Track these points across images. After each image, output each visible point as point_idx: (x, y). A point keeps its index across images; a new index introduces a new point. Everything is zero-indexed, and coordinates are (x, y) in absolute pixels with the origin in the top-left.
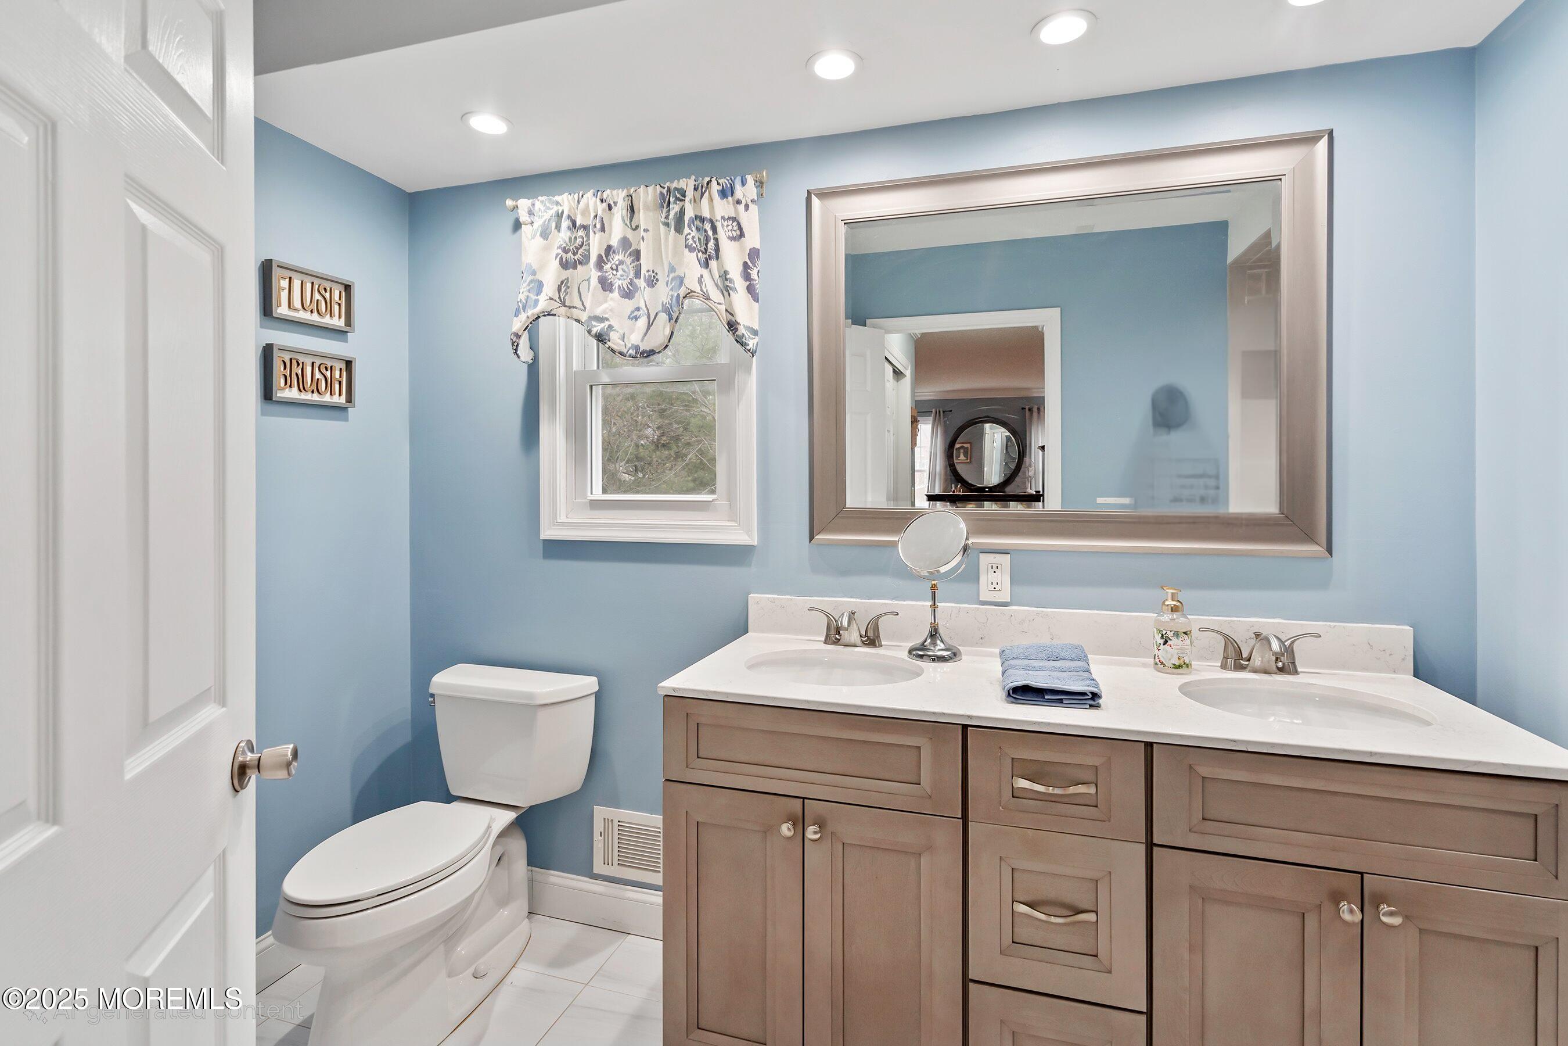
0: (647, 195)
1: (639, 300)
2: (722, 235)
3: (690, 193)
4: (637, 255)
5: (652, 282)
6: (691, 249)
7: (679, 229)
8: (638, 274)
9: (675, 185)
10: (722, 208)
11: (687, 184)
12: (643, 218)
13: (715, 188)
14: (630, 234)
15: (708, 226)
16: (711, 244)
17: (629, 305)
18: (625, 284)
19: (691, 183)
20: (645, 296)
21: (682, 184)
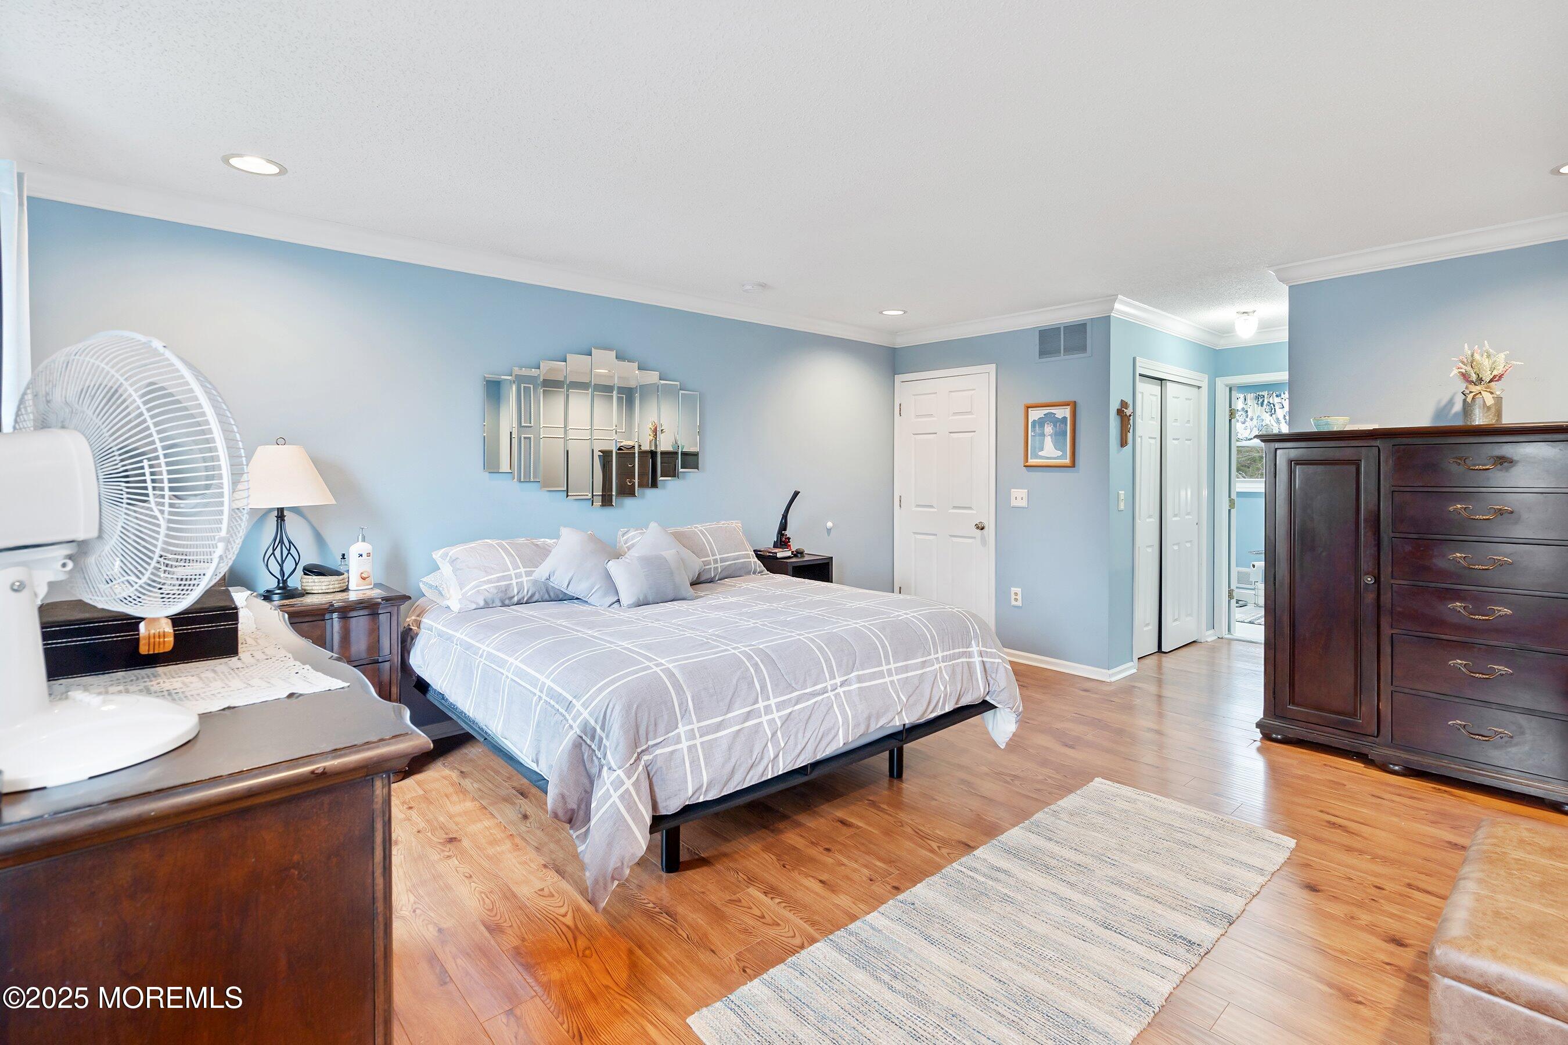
0: (1250, 396)
1: (1247, 424)
2: (1277, 407)
3: (1266, 396)
4: (1247, 412)
5: (1252, 420)
6: (1267, 412)
7: (1262, 406)
8: (1247, 417)
9: (1261, 394)
10: (1277, 400)
11: (1265, 393)
12: (1249, 402)
13: (1274, 394)
14: (1245, 406)
15: (1272, 405)
16: (1273, 410)
17: (1244, 425)
18: (1243, 420)
19: (1267, 393)
20: (1249, 423)
21: (1263, 393)
